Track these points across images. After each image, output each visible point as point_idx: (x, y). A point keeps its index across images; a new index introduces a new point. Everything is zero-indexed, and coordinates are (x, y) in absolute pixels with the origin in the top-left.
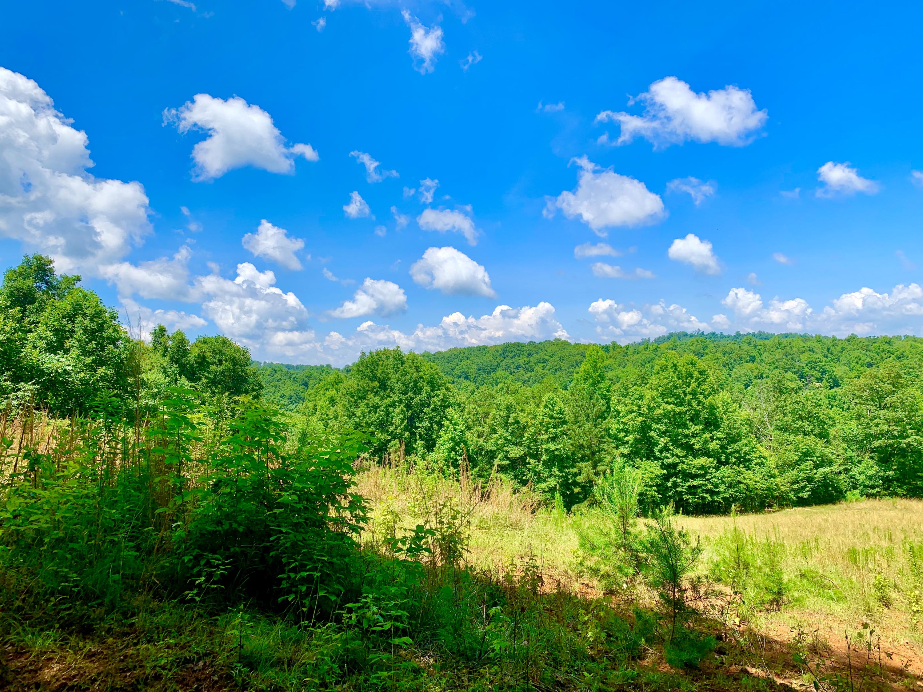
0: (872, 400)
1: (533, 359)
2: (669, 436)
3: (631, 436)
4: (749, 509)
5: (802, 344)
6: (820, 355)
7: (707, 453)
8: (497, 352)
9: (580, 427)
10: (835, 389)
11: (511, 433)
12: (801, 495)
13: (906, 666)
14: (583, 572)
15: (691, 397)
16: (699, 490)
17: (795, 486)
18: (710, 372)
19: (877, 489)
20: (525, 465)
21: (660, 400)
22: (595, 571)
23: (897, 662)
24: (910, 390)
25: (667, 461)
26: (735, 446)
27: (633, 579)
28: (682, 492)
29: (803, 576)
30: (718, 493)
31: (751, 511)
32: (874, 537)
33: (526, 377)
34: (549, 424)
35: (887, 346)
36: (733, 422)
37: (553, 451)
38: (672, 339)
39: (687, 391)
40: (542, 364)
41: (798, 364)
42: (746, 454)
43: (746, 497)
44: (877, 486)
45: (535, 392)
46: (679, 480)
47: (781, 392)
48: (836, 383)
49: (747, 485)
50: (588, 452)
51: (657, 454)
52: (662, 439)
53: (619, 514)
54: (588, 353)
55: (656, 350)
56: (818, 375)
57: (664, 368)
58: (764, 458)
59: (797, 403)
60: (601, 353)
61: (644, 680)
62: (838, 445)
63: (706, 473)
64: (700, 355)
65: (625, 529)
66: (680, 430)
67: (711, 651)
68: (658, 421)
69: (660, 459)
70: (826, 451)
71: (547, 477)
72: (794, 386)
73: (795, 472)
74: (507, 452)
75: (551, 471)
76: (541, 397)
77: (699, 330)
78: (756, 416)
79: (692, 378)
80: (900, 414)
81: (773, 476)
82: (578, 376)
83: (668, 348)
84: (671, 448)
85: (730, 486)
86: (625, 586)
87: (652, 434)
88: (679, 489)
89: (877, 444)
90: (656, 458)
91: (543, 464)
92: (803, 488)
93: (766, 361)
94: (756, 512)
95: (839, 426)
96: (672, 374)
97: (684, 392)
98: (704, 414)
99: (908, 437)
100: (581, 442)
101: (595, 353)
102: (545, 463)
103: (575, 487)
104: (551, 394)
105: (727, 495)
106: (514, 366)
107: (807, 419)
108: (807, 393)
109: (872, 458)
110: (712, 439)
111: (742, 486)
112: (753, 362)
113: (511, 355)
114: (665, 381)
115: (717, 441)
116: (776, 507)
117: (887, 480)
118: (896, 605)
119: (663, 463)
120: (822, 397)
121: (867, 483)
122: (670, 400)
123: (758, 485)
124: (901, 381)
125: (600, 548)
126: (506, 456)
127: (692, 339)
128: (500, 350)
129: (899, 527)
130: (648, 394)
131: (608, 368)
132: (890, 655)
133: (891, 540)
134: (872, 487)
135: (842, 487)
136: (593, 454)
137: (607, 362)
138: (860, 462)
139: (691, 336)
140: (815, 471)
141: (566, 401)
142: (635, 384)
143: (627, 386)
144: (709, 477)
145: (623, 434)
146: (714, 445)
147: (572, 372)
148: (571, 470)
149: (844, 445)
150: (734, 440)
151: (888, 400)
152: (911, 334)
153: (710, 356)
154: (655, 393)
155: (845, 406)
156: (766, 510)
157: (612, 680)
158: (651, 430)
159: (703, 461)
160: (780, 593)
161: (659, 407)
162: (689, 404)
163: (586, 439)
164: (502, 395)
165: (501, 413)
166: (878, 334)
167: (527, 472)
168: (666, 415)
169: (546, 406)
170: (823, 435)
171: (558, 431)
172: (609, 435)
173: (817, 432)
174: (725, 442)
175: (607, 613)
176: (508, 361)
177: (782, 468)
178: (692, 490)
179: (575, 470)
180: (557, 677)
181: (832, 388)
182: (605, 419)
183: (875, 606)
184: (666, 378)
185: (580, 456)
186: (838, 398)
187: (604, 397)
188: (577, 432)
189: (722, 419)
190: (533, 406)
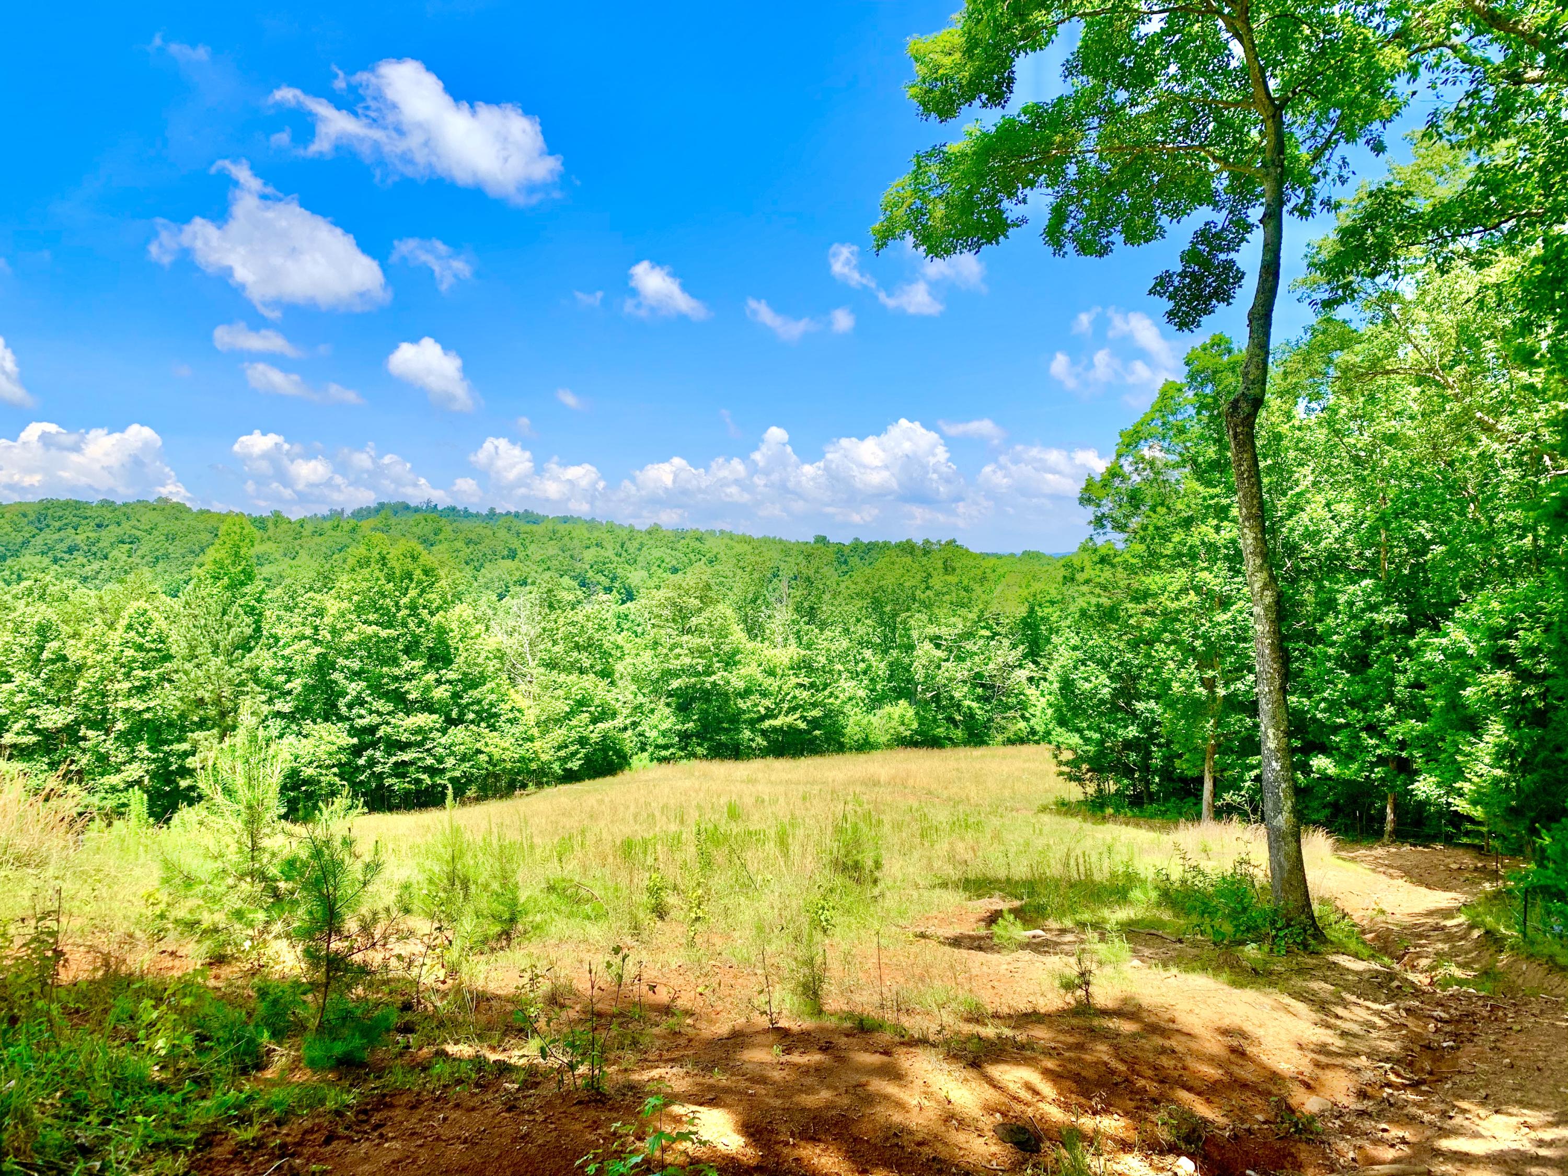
0: (674, 620)
1: (108, 536)
2: (367, 680)
3: (299, 681)
4: (490, 793)
5: (587, 535)
6: (610, 553)
7: (428, 707)
8: (25, 515)
9: (198, 666)
10: (629, 604)
11: (46, 681)
12: (569, 765)
13: (674, 1000)
14: (167, 930)
15: (407, 612)
16: (412, 769)
17: (562, 753)
18: (442, 573)
19: (672, 750)
20: (75, 743)
21: (353, 617)
22: (192, 925)
23: (663, 996)
24: (720, 607)
25: (359, 723)
26: (475, 693)
27: (265, 930)
28: (382, 773)
29: (551, 889)
30: (443, 771)
31: (494, 796)
32: (661, 821)
33: (88, 570)
34: (135, 661)
35: (698, 544)
36: (473, 654)
37: (140, 713)
38: (383, 513)
39: (401, 603)
40: (127, 546)
41: (579, 564)
42: (492, 705)
43: (488, 775)
44: (672, 746)
45: (106, 599)
46: (378, 754)
47: (551, 606)
48: (629, 596)
49: (490, 757)
50: (213, 712)
51: (344, 711)
52: (353, 685)
53: (244, 816)
54: (223, 528)
55: (353, 530)
56: (606, 582)
57: (364, 563)
58: (519, 711)
59: (574, 624)
60: (249, 529)
61: (261, 1104)
62: (626, 688)
63: (425, 739)
64: (428, 543)
65: (254, 843)
66: (385, 669)
67: (388, 1030)
68: (349, 653)
69: (348, 719)
70: (609, 697)
71: (124, 763)
72: (571, 597)
73: (564, 731)
74: (35, 718)
75: (133, 751)
76: (118, 611)
77: (429, 502)
78: (510, 644)
79: (411, 580)
80: (707, 641)
81: (531, 739)
82: (201, 572)
83: (375, 529)
84: (368, 699)
85: (464, 759)
86: (247, 944)
87: (335, 676)
88: (378, 769)
89: (675, 684)
90: (341, 718)
91: (116, 739)
92: (574, 754)
93: (533, 557)
94: (501, 797)
95: (628, 660)
96: (377, 573)
97: (397, 604)
98: (428, 642)
99: (714, 673)
100: (200, 693)
101: (236, 529)
102: (121, 736)
103: (182, 777)
104: (142, 604)
105: (457, 774)
106: (63, 546)
107: (586, 649)
108: (588, 608)
109: (668, 705)
110: (439, 682)
111: (483, 758)
112: (513, 558)
113: (57, 524)
114: (365, 585)
115: (447, 686)
116: (531, 787)
117: (685, 737)
118: (673, 914)
119: (352, 726)
120: (609, 615)
121: (661, 741)
122: (372, 617)
123: (507, 755)
124: (711, 594)
125: (201, 883)
126: (31, 727)
127: (418, 516)
128: (30, 512)
129: (694, 803)
130: (333, 606)
131: (262, 560)
132: (652, 988)
133: (682, 822)
134: (666, 747)
135: (627, 749)
136: (223, 715)
137: (259, 548)
138: (652, 711)
139: (417, 510)
140: (591, 728)
141: (171, 618)
142: (311, 589)
143: (295, 592)
144: (429, 745)
145: (282, 678)
146: (441, 693)
147: (191, 564)
148: (176, 747)
149: (634, 688)
150: (474, 684)
151: (694, 621)
152: (727, 528)
153: (445, 545)
154: (345, 605)
155: (639, 630)
156: (517, 793)
157: (194, 1119)
158: (335, 670)
159: (423, 719)
160: (512, 920)
161: (350, 629)
162: (404, 624)
163: (210, 687)
164: (28, 604)
165: (24, 641)
166: (689, 526)
167: (78, 755)
168: (362, 643)
169: (130, 627)
170: (606, 674)
171: (153, 674)
172: (257, 681)
173: (598, 668)
174: (460, 687)
175: (199, 997)
176: (49, 536)
177: (545, 725)
178: (400, 769)
179: (185, 746)
180: (77, 1137)
181: (624, 602)
182: (250, 650)
183: (645, 917)
184: (367, 580)
185: (196, 719)
186: (631, 617)
187: (251, 611)
188: (192, 676)
189: (457, 649)
190: (101, 627)
